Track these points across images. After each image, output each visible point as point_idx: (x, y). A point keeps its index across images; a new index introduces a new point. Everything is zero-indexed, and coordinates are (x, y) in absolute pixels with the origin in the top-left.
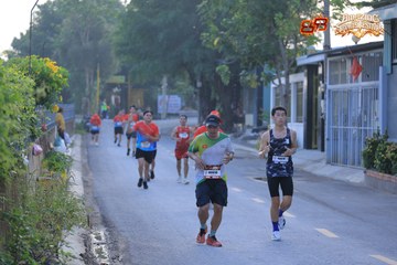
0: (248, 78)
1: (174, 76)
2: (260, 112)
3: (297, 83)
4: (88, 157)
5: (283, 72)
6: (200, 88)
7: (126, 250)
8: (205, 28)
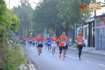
0: (71, 27)
1: (48, 28)
3: (85, 28)
6: (56, 32)
7: (41, 69)
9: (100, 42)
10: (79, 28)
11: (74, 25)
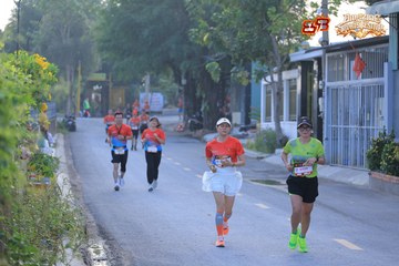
0: (239, 75)
3: (290, 80)
4: (73, 158)
5: (275, 69)
8: (194, 24)
9: (340, 136)
10: (269, 78)
11: (250, 71)
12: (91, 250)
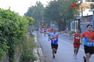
0: (67, 21)
1: (53, 21)
2: (69, 27)
3: (76, 22)
4: (38, 35)
6: (58, 23)
7: (45, 52)
8: (60, 12)
10: (72, 22)
12: (39, 49)
